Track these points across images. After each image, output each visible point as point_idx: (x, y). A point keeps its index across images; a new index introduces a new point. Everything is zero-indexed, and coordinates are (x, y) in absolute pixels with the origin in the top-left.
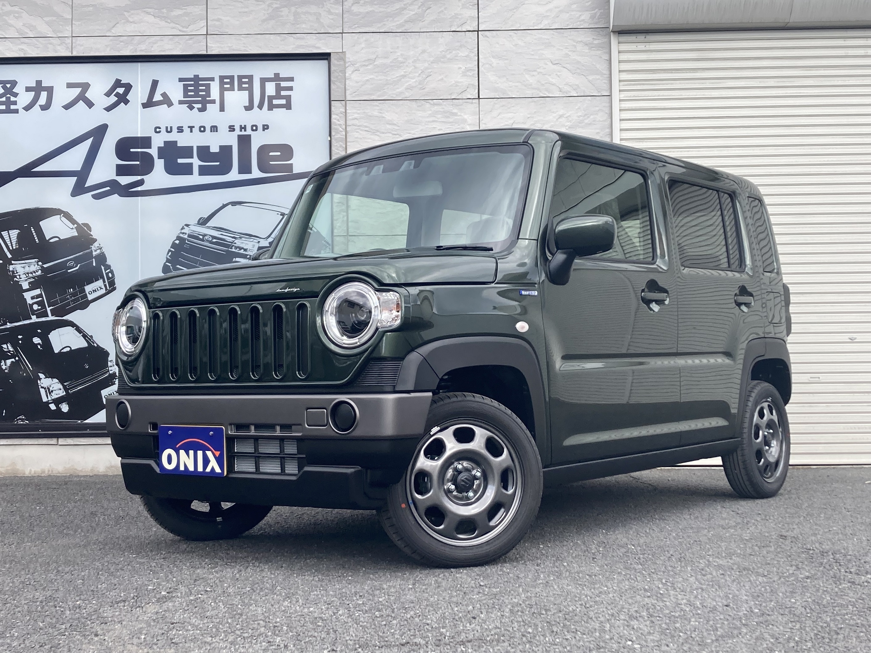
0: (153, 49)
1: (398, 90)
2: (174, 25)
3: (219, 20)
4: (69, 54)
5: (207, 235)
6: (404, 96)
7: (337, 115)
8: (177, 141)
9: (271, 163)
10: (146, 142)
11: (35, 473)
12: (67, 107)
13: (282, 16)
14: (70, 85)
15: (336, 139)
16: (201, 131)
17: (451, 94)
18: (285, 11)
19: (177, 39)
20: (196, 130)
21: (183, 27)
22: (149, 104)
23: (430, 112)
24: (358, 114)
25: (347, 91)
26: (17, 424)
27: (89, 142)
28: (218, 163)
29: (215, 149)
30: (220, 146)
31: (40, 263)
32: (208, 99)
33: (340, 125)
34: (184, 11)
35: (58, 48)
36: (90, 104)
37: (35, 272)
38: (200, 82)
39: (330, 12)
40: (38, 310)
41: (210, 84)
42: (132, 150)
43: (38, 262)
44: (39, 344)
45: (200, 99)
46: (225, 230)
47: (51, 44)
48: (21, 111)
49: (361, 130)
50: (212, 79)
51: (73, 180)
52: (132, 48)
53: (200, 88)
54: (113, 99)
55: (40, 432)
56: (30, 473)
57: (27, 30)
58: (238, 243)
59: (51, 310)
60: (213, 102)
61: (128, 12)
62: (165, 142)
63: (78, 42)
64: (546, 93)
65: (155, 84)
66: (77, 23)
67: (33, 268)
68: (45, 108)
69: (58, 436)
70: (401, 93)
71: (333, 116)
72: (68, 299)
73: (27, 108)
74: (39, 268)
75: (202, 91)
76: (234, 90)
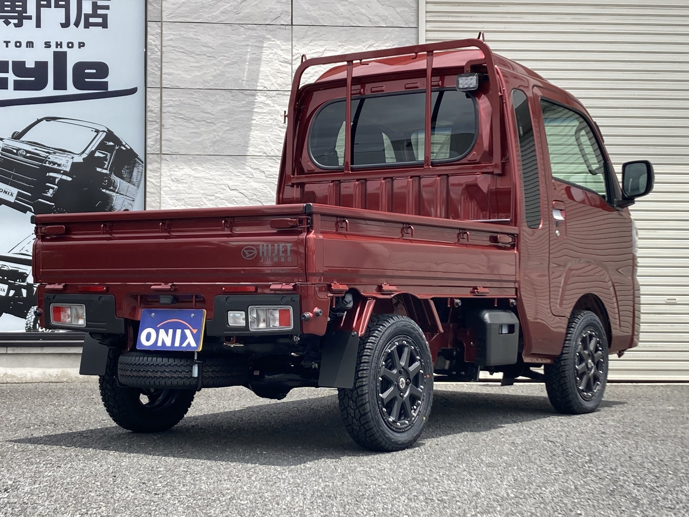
1: (214, 14)
5: (21, 149)
6: (218, 20)
7: (153, 35)
9: (86, 80)
15: (151, 59)
16: (16, 46)
17: (265, 20)
20: (12, 45)
23: (244, 36)
24: (174, 35)
25: (163, 13)
28: (33, 79)
29: (30, 65)
30: (35, 62)
32: (24, 14)
33: (156, 45)
45: (17, 14)
46: (39, 144)
49: (177, 51)
53: (17, 3)
58: (52, 158)
60: (30, 18)
64: (356, 22)
70: (216, 16)
71: (149, 37)
75: (19, 6)
76: (51, 7)
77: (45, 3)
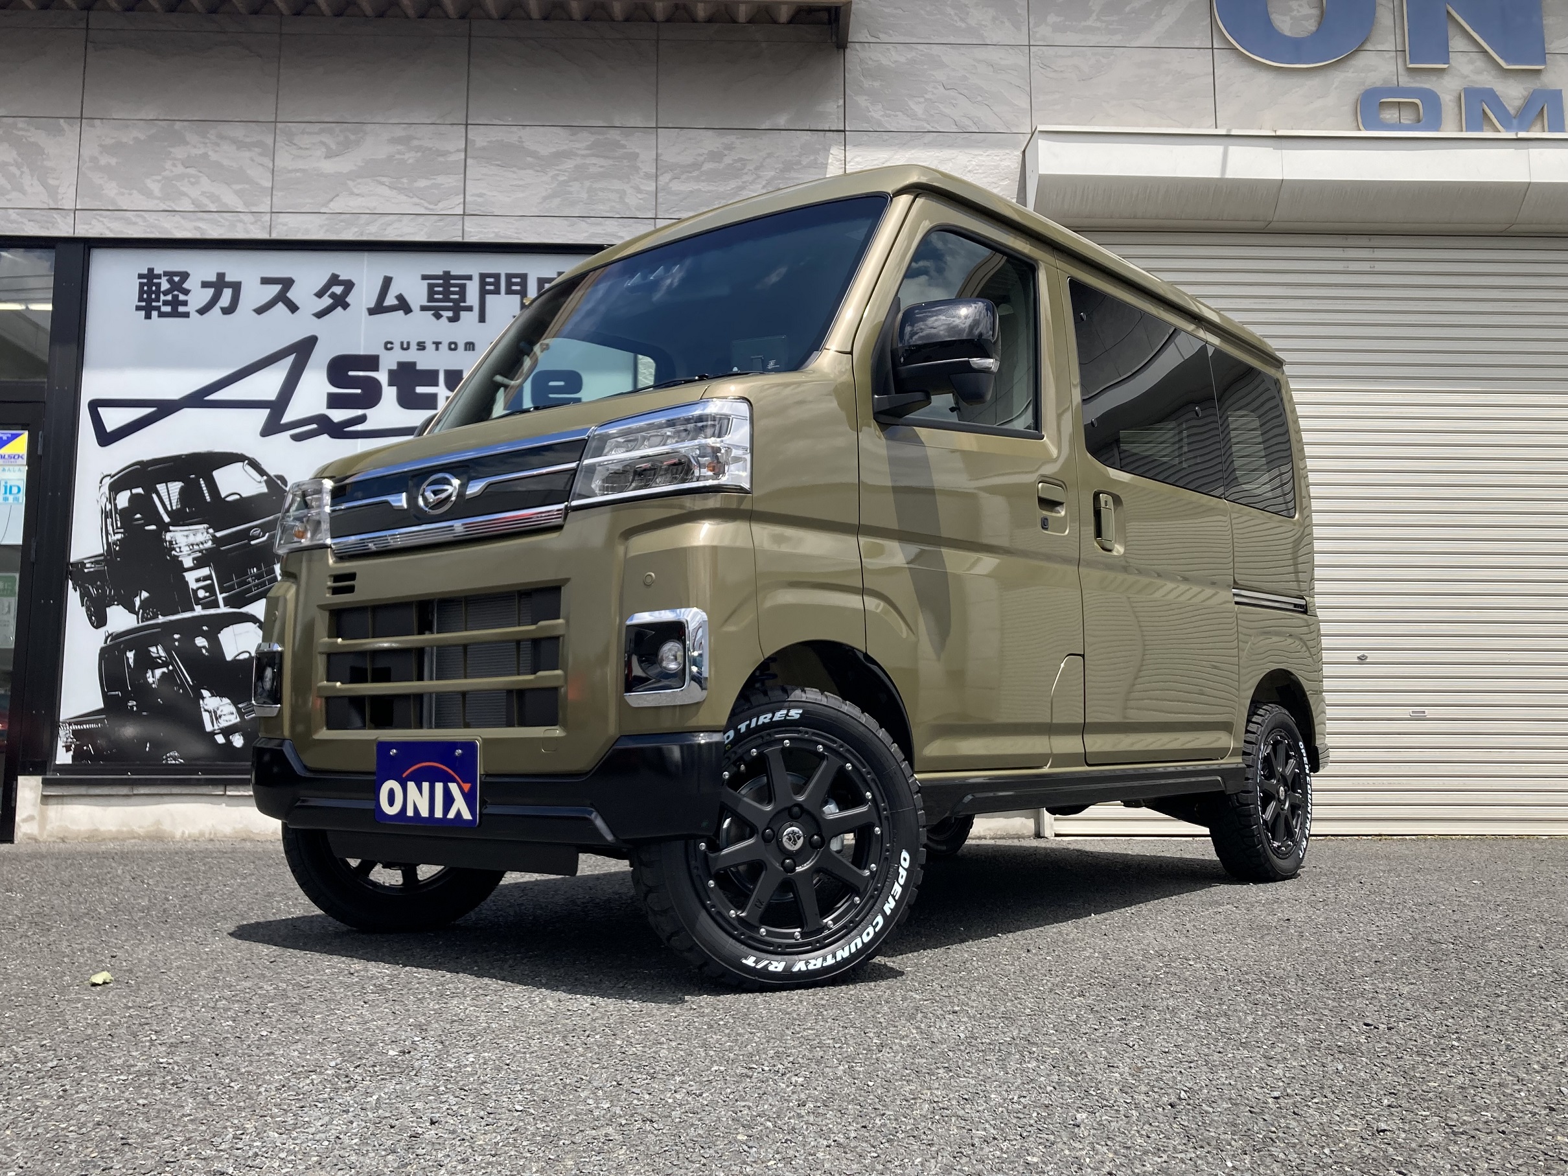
0: (386, 232)
2: (416, 200)
3: (481, 195)
4: (264, 236)
8: (414, 364)
9: (551, 396)
10: (372, 362)
11: (190, 836)
12: (260, 311)
13: (570, 193)
14: (266, 281)
16: (451, 349)
18: (575, 187)
19: (421, 219)
20: (444, 347)
21: (430, 203)
22: (378, 309)
26: (167, 764)
27: (290, 359)
31: (211, 531)
32: (462, 304)
34: (433, 181)
35: (252, 227)
36: (293, 308)
37: (202, 543)
38: (452, 282)
39: (639, 191)
40: (205, 598)
41: (465, 284)
42: (351, 373)
43: (208, 528)
44: (204, 647)
45: (451, 304)
47: (241, 221)
48: (194, 315)
50: (469, 278)
51: (265, 413)
52: (356, 230)
53: (452, 289)
54: (327, 301)
55: (200, 776)
56: (182, 837)
57: (205, 201)
59: (224, 598)
60: (470, 309)
61: (353, 181)
62: (400, 364)
63: (280, 220)
65: (387, 282)
66: (280, 194)
67: (200, 538)
68: (227, 311)
69: (226, 783)
72: (249, 583)
73: (202, 311)
74: (208, 537)
75: (454, 293)
76: (499, 293)
77: (492, 288)
